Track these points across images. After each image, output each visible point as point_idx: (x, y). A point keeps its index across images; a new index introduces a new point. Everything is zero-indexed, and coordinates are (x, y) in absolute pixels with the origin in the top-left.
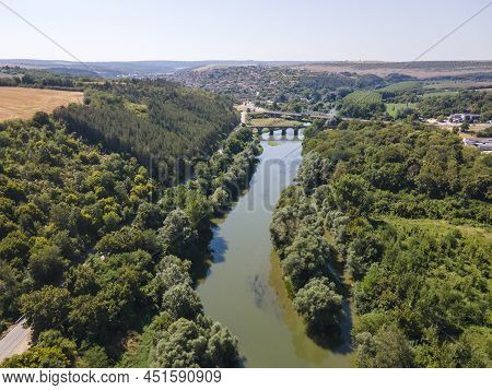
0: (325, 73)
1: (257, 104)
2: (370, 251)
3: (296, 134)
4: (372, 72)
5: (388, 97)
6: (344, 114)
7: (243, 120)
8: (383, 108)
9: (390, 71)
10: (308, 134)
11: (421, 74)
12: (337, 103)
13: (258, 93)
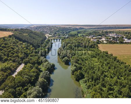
0: (65, 27)
1: (50, 35)
2: (73, 54)
3: (59, 40)
4: (76, 27)
5: (79, 32)
6: (69, 36)
7: (47, 38)
8: (78, 35)
9: (80, 27)
10: (62, 40)
11: (86, 28)
12: (68, 34)
13: (49, 32)
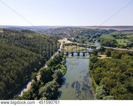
13: (69, 35)
